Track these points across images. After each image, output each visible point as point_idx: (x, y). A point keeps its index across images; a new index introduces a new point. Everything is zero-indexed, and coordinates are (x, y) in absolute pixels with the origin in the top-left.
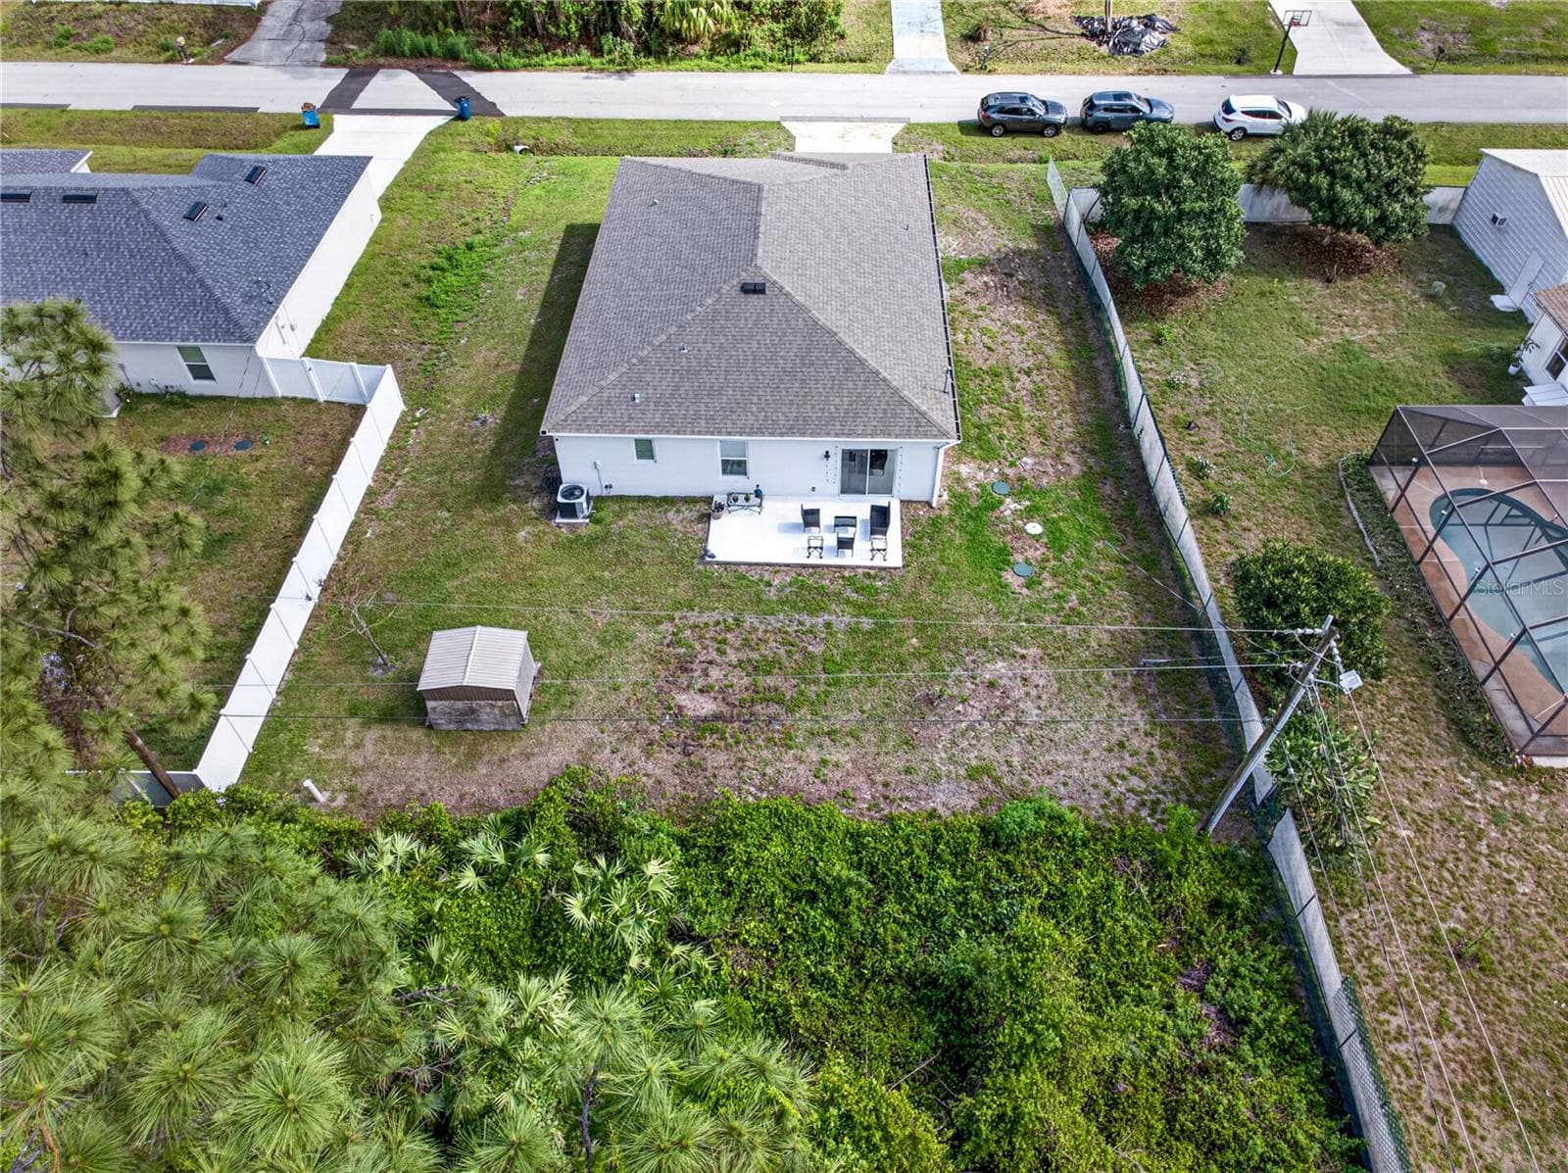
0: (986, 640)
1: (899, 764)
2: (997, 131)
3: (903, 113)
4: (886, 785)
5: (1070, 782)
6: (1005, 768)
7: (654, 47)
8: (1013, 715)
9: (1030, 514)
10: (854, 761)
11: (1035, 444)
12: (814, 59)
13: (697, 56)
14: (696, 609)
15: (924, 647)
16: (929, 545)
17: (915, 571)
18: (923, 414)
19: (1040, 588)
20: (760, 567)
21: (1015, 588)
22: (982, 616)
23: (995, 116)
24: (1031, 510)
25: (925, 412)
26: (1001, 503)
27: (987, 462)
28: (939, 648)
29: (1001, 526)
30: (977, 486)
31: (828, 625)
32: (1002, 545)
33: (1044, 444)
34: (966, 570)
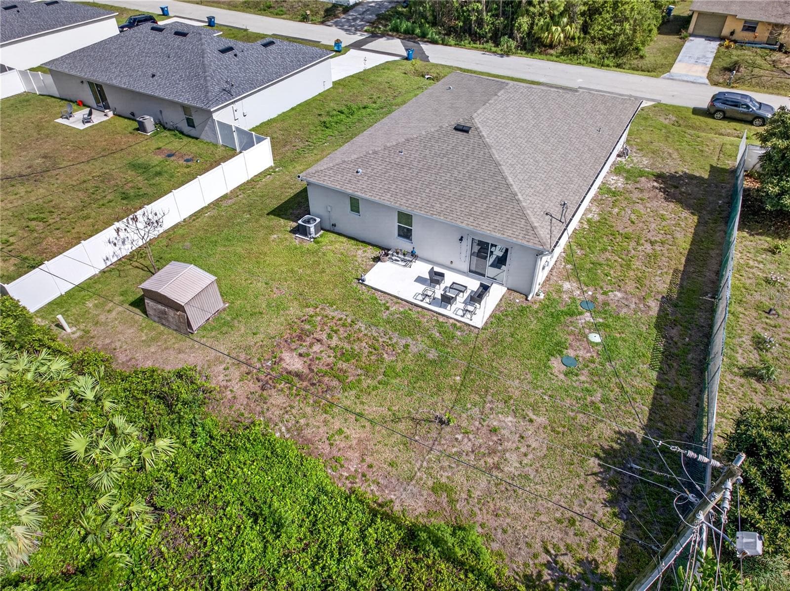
0: (510, 398)
1: (388, 455)
2: (719, 115)
3: (658, 97)
4: (370, 466)
5: (510, 531)
6: (464, 496)
7: (528, 46)
8: (496, 459)
9: (596, 328)
10: (360, 441)
11: (631, 286)
12: (619, 66)
13: (552, 55)
14: (335, 307)
15: (461, 385)
16: (509, 322)
17: (489, 334)
18: (533, 228)
19: (575, 378)
20: (389, 297)
21: (555, 371)
22: (518, 381)
23: (719, 105)
24: (601, 325)
25: (536, 227)
26: (581, 314)
27: (587, 286)
28: (472, 390)
29: (571, 328)
30: (570, 298)
31: (407, 346)
32: (563, 340)
33: (638, 288)
34: (526, 347)
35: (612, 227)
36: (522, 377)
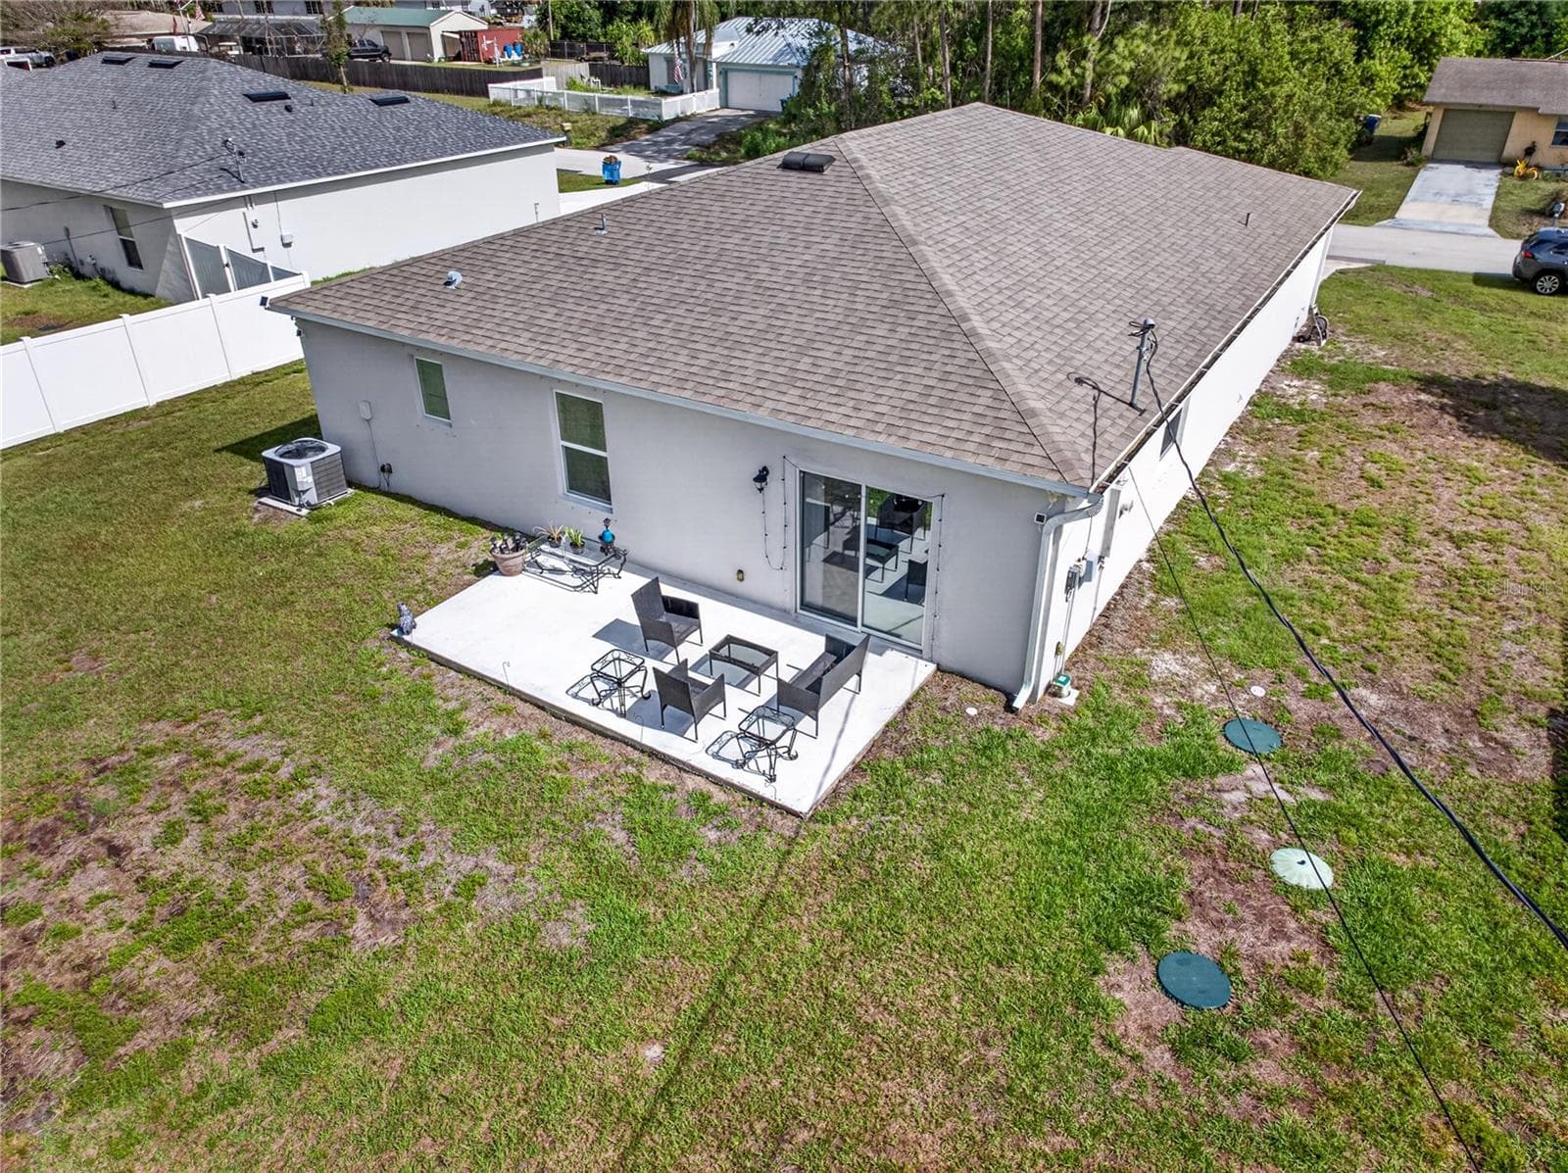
2: (1548, 283)
3: (1375, 257)
11: (1412, 670)
14: (258, 720)
15: (662, 1093)
16: (931, 792)
17: (838, 841)
18: (1023, 416)
19: (1226, 1074)
20: (481, 688)
21: (1128, 1027)
22: (941, 1076)
23: (1545, 257)
24: (1321, 812)
25: (1033, 413)
26: (1229, 766)
27: (1244, 667)
28: (703, 1126)
29: (1192, 821)
30: (1179, 706)
31: (470, 886)
32: (1161, 876)
33: (1443, 678)
34: (994, 903)
35: (1311, 494)
36: (965, 1057)
